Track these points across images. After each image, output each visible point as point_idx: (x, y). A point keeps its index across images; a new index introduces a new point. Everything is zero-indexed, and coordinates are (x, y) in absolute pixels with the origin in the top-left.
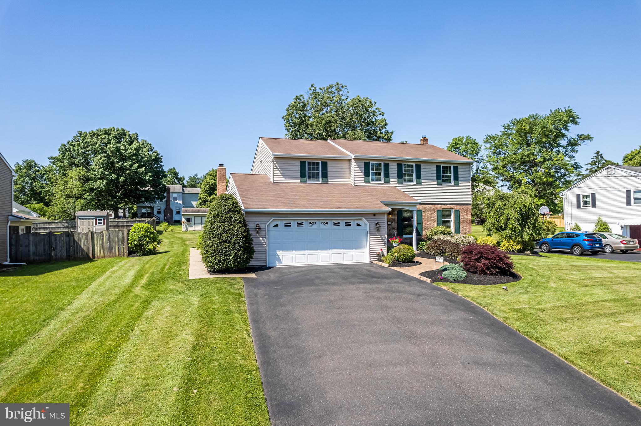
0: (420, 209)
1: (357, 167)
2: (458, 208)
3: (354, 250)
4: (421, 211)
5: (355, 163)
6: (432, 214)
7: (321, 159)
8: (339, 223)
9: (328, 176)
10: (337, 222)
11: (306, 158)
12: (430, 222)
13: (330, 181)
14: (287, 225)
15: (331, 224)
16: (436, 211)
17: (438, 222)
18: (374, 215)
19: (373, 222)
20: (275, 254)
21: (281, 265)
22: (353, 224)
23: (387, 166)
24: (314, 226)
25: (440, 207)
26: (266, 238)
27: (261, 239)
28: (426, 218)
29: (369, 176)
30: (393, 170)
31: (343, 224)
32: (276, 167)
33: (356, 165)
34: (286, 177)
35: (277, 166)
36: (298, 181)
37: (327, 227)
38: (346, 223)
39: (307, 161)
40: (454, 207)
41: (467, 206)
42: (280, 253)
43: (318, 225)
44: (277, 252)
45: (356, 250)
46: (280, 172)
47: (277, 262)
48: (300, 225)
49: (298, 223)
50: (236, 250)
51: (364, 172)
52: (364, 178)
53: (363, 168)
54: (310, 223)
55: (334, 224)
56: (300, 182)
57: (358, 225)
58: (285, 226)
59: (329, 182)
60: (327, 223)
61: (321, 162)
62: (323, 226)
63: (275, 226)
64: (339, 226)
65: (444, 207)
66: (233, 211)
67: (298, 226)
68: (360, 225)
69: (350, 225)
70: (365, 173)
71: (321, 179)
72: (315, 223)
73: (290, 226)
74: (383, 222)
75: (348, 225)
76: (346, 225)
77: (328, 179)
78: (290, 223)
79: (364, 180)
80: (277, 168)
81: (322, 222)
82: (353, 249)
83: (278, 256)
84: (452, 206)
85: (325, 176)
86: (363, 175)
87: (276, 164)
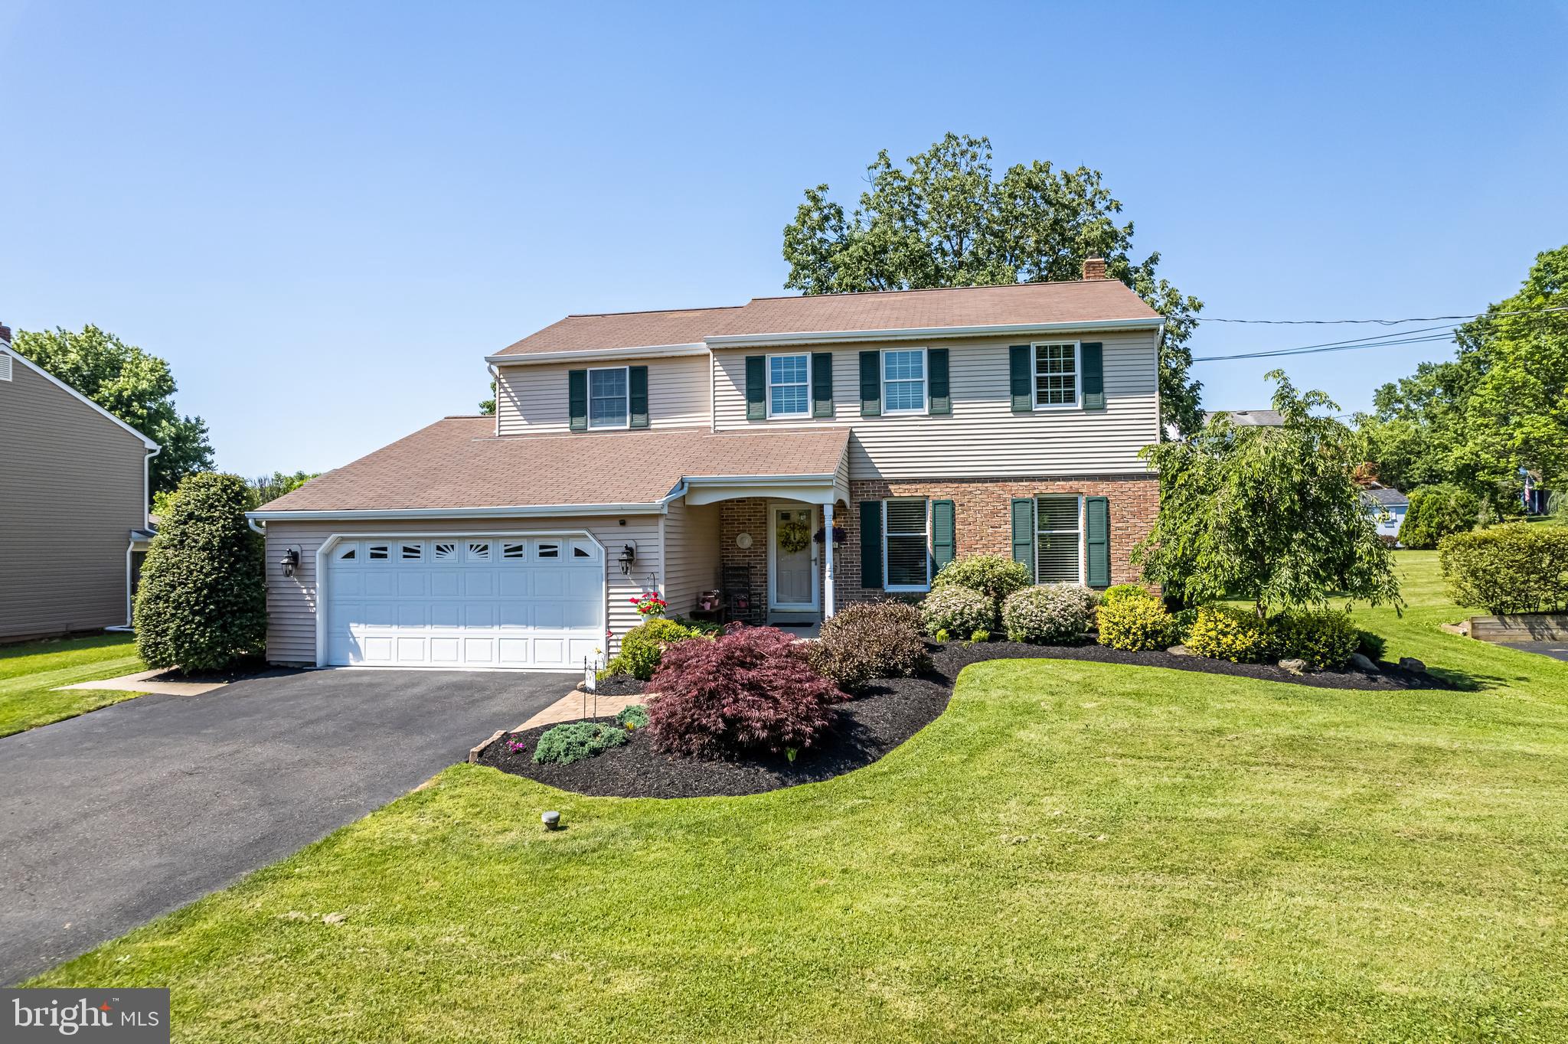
0: (948, 498)
1: (724, 373)
2: (1103, 489)
3: (566, 630)
4: (951, 504)
5: (717, 363)
6: (994, 513)
7: (629, 360)
8: (520, 548)
9: (650, 407)
10: (515, 544)
11: (586, 362)
12: (984, 542)
13: (655, 424)
14: (379, 554)
15: (497, 550)
16: (1009, 502)
17: (1018, 541)
18: (623, 521)
19: (618, 543)
20: (347, 634)
21: (361, 663)
22: (565, 549)
23: (823, 363)
24: (450, 556)
25: (1024, 491)
26: (314, 588)
27: (305, 591)
28: (971, 527)
29: (761, 398)
30: (846, 372)
31: (531, 550)
32: (506, 392)
33: (721, 368)
34: (531, 418)
35: (510, 390)
36: (564, 427)
37: (484, 560)
38: (542, 547)
39: (588, 370)
40: (1085, 487)
41: (1141, 484)
42: (358, 630)
43: (462, 556)
44: (352, 629)
45: (573, 631)
46: (516, 406)
47: (351, 655)
48: (410, 552)
49: (406, 549)
50: (182, 620)
51: (745, 387)
52: (745, 407)
53: (744, 377)
54: (439, 548)
55: (506, 551)
56: (568, 430)
57: (579, 553)
58: (373, 556)
59: (652, 427)
60: (486, 548)
61: (627, 367)
62: (473, 556)
63: (347, 556)
64: (521, 556)
65: (1041, 487)
66: (200, 519)
67: (405, 557)
68: (585, 555)
69: (555, 554)
70: (749, 390)
71: (628, 418)
72: (452, 546)
73: (385, 556)
74: (655, 546)
75: (548, 552)
76: (542, 555)
77: (650, 417)
78: (385, 549)
79: (745, 413)
80: (510, 397)
81: (472, 546)
82: (562, 626)
83: (354, 638)
84: (1075, 484)
85: (640, 406)
86: (743, 398)
87: (506, 385)
